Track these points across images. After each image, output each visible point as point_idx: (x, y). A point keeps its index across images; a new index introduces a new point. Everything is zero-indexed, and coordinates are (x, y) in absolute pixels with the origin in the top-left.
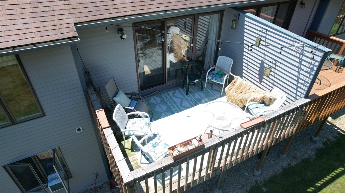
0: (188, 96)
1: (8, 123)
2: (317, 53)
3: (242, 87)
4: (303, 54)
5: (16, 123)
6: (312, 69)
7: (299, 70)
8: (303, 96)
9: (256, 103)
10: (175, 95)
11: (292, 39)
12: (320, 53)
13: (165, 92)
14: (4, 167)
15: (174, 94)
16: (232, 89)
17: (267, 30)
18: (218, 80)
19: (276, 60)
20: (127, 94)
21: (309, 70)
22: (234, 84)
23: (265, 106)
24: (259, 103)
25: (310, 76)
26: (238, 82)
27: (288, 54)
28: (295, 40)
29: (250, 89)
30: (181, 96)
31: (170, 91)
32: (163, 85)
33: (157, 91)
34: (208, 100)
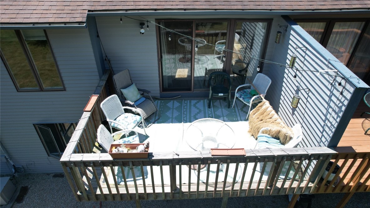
0: (210, 109)
1: (37, 89)
2: (348, 86)
3: (265, 114)
4: (335, 86)
5: (43, 90)
6: (340, 108)
7: (329, 107)
8: (326, 143)
9: (269, 136)
10: (197, 105)
11: (327, 63)
12: (351, 88)
13: (188, 100)
14: (34, 124)
15: (196, 103)
16: (256, 114)
17: (307, 48)
18: (245, 99)
19: (309, 89)
20: (139, 90)
21: (337, 110)
22: (260, 108)
23: (280, 143)
24: (273, 137)
25: (337, 118)
26: (264, 107)
27: (321, 83)
28: (330, 65)
29: (271, 118)
30: (202, 108)
31: (194, 100)
32: (188, 92)
33: (180, 96)
34: (227, 119)
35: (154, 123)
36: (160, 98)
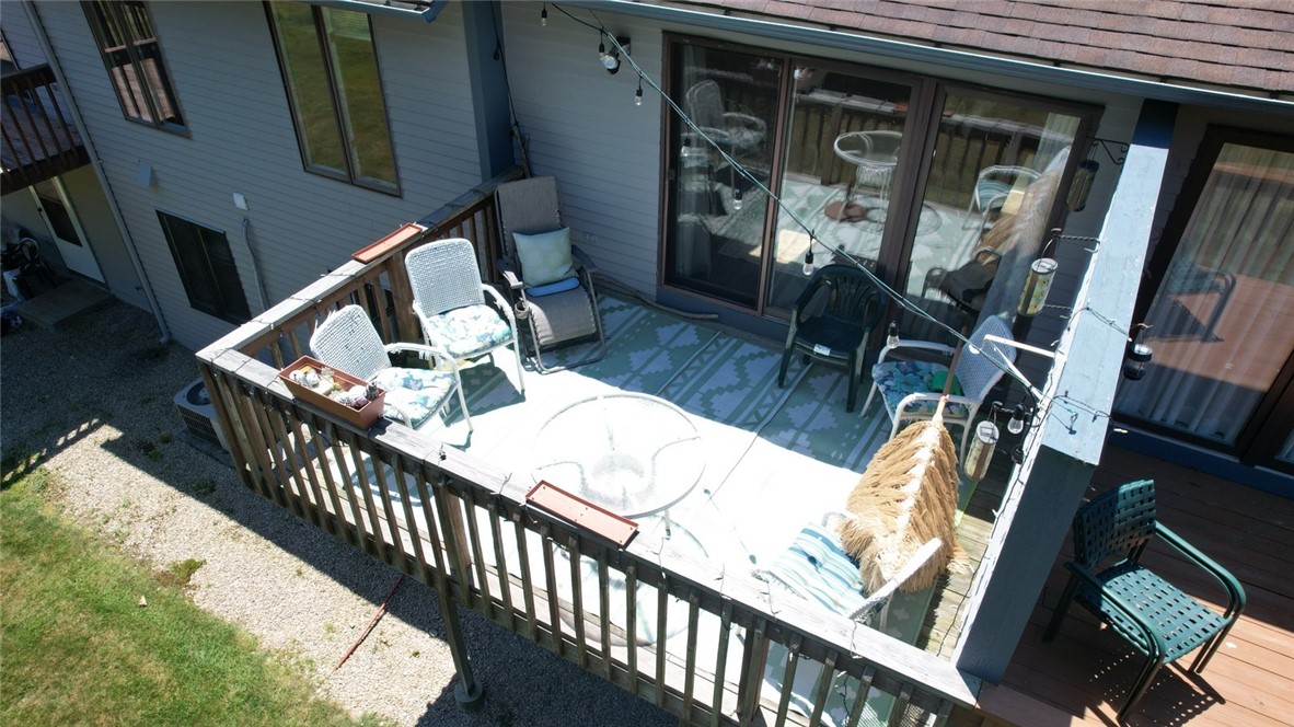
9: (838, 545)
10: (749, 363)
13: (737, 338)
18: (891, 395)
23: (859, 587)
24: (849, 556)
30: (756, 379)
32: (746, 310)
33: (715, 316)
34: (808, 444)
35: (571, 368)
36: (657, 302)
